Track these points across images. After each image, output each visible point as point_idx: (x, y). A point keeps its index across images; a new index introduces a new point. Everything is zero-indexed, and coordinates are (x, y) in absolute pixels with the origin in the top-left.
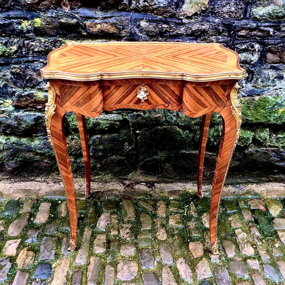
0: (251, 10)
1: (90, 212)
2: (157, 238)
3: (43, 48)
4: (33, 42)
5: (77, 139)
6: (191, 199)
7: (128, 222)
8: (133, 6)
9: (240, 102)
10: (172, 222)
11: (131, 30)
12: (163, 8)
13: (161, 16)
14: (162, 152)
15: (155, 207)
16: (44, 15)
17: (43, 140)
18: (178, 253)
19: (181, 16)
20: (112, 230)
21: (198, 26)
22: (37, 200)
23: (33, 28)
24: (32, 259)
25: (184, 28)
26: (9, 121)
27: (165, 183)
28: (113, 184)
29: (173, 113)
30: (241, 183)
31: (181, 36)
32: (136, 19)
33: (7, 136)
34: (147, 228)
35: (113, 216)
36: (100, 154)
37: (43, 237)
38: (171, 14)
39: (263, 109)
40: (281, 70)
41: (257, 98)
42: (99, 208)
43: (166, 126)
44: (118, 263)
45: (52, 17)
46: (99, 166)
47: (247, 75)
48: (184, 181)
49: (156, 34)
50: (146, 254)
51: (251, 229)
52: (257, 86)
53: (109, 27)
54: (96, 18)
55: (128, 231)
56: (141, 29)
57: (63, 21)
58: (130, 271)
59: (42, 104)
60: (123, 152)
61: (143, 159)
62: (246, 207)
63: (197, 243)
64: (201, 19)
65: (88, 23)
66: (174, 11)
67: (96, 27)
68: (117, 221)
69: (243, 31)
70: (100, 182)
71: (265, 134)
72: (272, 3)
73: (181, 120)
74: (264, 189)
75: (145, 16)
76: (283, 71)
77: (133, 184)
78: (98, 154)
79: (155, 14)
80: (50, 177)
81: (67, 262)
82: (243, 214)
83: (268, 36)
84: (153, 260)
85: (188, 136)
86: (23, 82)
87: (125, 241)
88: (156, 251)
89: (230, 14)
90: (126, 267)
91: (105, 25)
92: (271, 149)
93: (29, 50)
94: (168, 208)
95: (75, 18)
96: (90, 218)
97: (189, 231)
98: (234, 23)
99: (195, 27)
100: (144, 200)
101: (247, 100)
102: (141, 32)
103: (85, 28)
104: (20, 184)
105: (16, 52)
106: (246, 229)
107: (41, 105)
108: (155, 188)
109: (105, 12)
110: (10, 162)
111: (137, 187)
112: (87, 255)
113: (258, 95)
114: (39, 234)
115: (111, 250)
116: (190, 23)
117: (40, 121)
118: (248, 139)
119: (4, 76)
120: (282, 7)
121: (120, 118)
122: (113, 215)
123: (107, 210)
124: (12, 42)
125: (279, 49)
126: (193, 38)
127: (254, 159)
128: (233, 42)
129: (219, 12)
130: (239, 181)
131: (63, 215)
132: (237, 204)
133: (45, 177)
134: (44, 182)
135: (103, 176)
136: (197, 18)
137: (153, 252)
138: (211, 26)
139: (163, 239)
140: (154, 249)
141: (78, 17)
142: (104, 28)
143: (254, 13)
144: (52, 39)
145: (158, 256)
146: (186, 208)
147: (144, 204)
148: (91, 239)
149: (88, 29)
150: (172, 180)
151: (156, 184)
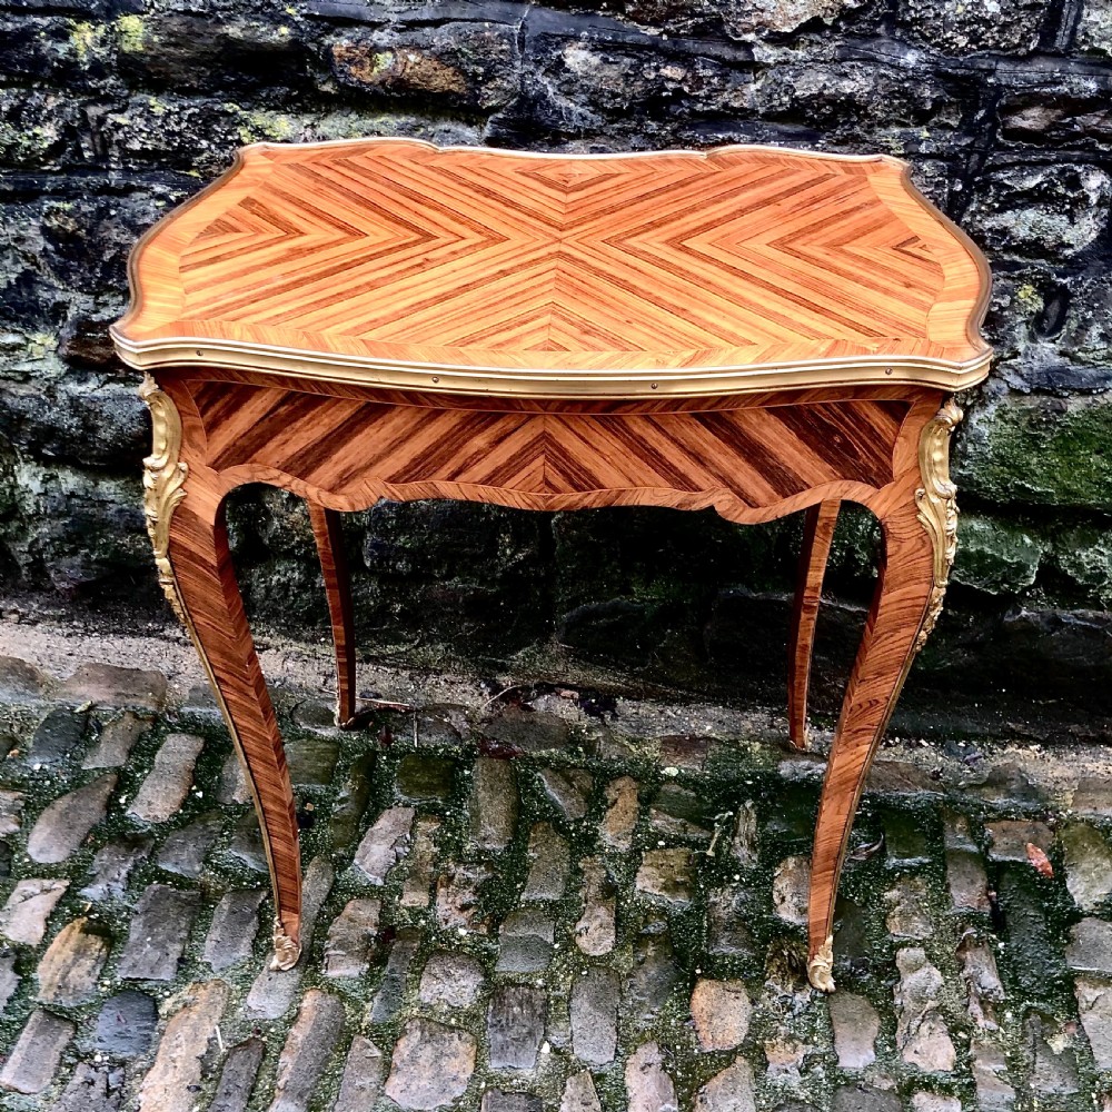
0: (1078, 18)
1: (342, 795)
2: (576, 945)
3: (160, 140)
4: (121, 111)
6: (750, 783)
7: (479, 857)
9: (1000, 416)
10: (647, 883)
11: (523, 84)
13: (657, 26)
14: (647, 584)
15: (596, 804)
16: (156, 6)
18: (643, 1020)
19: (746, 31)
20: (408, 884)
21: (822, 78)
22: (156, 719)
23: (114, 57)
24: (94, 968)
25: (759, 85)
26: (51, 415)
27: (657, 702)
28: (452, 683)
30: (975, 736)
31: (742, 118)
32: (545, 36)
33: (47, 466)
34: (545, 896)
35: (422, 825)
36: (400, 565)
37: (150, 883)
38: (701, 20)
39: (1098, 452)
41: (1075, 405)
42: (380, 784)
44: (404, 1032)
45: (188, 12)
46: (398, 607)
47: (1039, 305)
48: (735, 703)
49: (632, 104)
50: (516, 1010)
51: (968, 954)
52: (1080, 354)
53: (429, 66)
54: (374, 26)
55: (468, 896)
56: (569, 82)
57: (233, 31)
58: (437, 1075)
60: (493, 568)
61: (573, 603)
62: (974, 848)
63: (727, 985)
64: (838, 47)
65: (340, 43)
66: (715, 10)
67: (374, 64)
68: (436, 850)
69: (1035, 112)
70: (405, 668)
71: (1102, 554)
74: (1070, 773)
75: (586, 22)
77: (529, 689)
78: (394, 565)
79: (633, 17)
81: (219, 998)
82: (950, 879)
84: (540, 1037)
86: (91, 270)
87: (447, 939)
88: (558, 1000)
89: (975, 31)
90: (427, 1052)
91: (412, 57)
93: (106, 144)
95: (286, 20)
96: (337, 822)
97: (709, 928)
98: (991, 72)
99: (810, 84)
100: (561, 768)
101: (1029, 411)
102: (568, 94)
104: (105, 644)
105: (55, 150)
108: (615, 717)
110: (66, 561)
112: (296, 980)
113: (1085, 393)
114: (136, 867)
115: (386, 972)
116: (786, 62)
118: (1021, 569)
119: (20, 239)
122: (426, 819)
123: (405, 794)
124: (39, 108)
126: (800, 128)
127: (1037, 651)
128: (983, 157)
129: (921, 21)
130: (969, 725)
131: (238, 797)
132: (937, 833)
135: (416, 647)
136: (818, 43)
137: (547, 1003)
138: (884, 81)
139: (599, 952)
140: (554, 989)
141: (298, 18)
142: (408, 71)
143: (1093, 32)
144: (194, 106)
145: (562, 1025)
146: (718, 821)
147: (554, 783)
148: (321, 913)
149: (342, 72)
150: (685, 693)
151: (620, 702)
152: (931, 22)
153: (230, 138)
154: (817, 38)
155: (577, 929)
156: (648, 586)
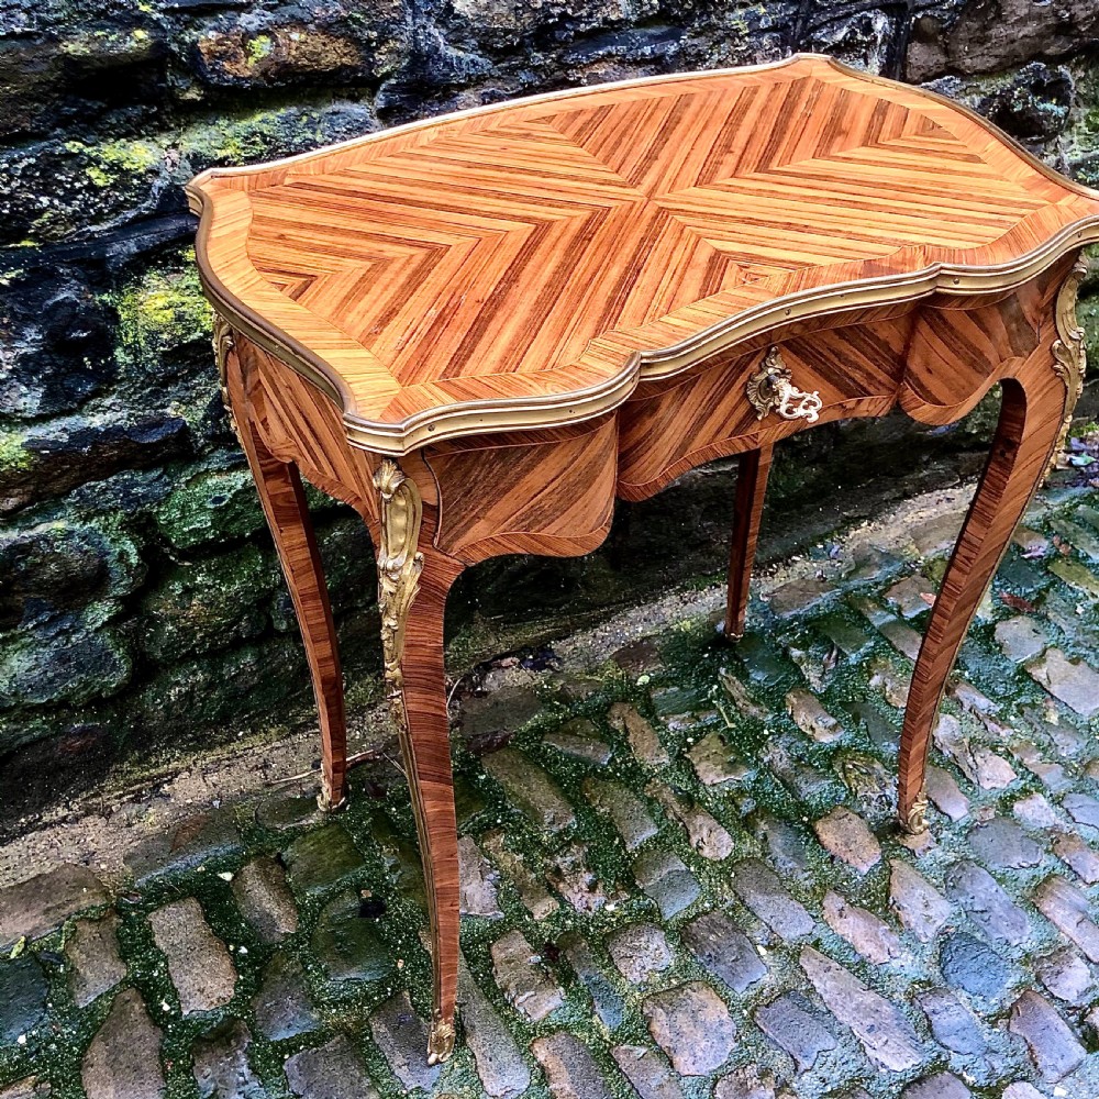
1: (387, 865)
2: (705, 858)
5: (209, 587)
7: (562, 840)
10: (712, 776)
11: (415, 40)
15: (613, 739)
17: (46, 645)
18: (802, 880)
22: (117, 910)
27: (585, 629)
30: (825, 535)
31: (618, 30)
34: (645, 836)
35: (490, 844)
37: (282, 1061)
44: (647, 1018)
45: (12, 35)
48: (646, 598)
49: (522, 38)
50: (712, 937)
51: (957, 692)
53: (317, 42)
54: (240, 8)
55: (586, 877)
56: (459, 29)
57: (75, 47)
58: (707, 1030)
59: (20, 485)
62: (892, 617)
63: (834, 815)
65: (206, 37)
67: (249, 54)
68: (521, 857)
74: (900, 531)
77: (470, 676)
80: (109, 784)
82: (900, 647)
84: (750, 946)
87: (603, 922)
88: (733, 908)
90: (682, 1019)
91: (295, 36)
94: (658, 723)
97: (783, 781)
100: (556, 728)
102: (457, 42)
103: (193, 67)
107: (16, 491)
108: (560, 660)
111: (492, 682)
112: (511, 1045)
114: (251, 1057)
115: (583, 982)
117: (23, 567)
122: (487, 838)
125: (943, 22)
126: (665, 29)
128: (806, 21)
130: (819, 529)
131: (286, 926)
132: (862, 620)
133: (84, 795)
134: (88, 812)
137: (728, 917)
139: (727, 852)
140: (722, 903)
141: (156, 16)
142: (293, 53)
145: (755, 925)
146: (712, 698)
147: (564, 742)
148: (475, 975)
149: (213, 70)
150: (606, 609)
151: (555, 645)
153: (77, 185)
155: (695, 846)
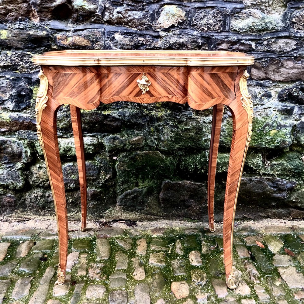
0: (230, 23)
1: (56, 252)
2: (134, 279)
3: (9, 62)
6: (177, 236)
7: (100, 261)
8: (106, 18)
9: (227, 124)
10: (153, 261)
11: (105, 43)
12: (138, 19)
13: (137, 28)
15: (134, 245)
16: (11, 27)
17: (6, 170)
18: (157, 294)
19: (157, 29)
20: (79, 270)
21: (176, 39)
25: (161, 42)
27: (148, 221)
29: (154, 135)
32: (110, 31)
34: (122, 268)
35: (82, 256)
36: (72, 185)
38: (147, 26)
40: (267, 87)
43: (147, 151)
45: (19, 28)
46: (71, 200)
48: (170, 218)
49: (132, 47)
50: (118, 296)
51: (247, 266)
53: (81, 39)
54: (67, 31)
55: (98, 271)
56: (116, 43)
57: (31, 32)
59: (7, 126)
60: (99, 183)
61: (122, 192)
62: (242, 244)
63: (181, 282)
64: (179, 31)
65: (59, 36)
66: (150, 23)
67: (67, 40)
68: (87, 261)
69: (224, 45)
70: (72, 221)
71: (258, 160)
72: (251, 15)
73: (163, 143)
74: (262, 226)
75: (120, 28)
76: (271, 88)
77: (111, 222)
78: (70, 185)
79: (130, 26)
80: (14, 215)
82: (237, 251)
83: (250, 51)
84: (126, 302)
85: (171, 163)
87: (93, 282)
88: (130, 292)
89: (208, 27)
91: (77, 38)
92: (266, 177)
94: (150, 246)
95: (45, 30)
96: (55, 258)
97: (173, 269)
98: (213, 36)
99: (173, 40)
100: (122, 239)
102: (116, 46)
106: (242, 266)
107: (6, 127)
108: (136, 226)
109: (77, 24)
111: (114, 225)
112: (44, 298)
115: (74, 292)
116: (167, 36)
117: (4, 146)
120: (262, 20)
121: (95, 141)
122: (83, 254)
123: (76, 249)
125: (263, 65)
127: (247, 189)
129: (196, 25)
131: (22, 255)
133: (7, 215)
134: (7, 221)
135: (76, 213)
136: (174, 31)
137: (127, 293)
138: (190, 39)
139: (141, 279)
140: (129, 290)
141: (48, 29)
142: (76, 41)
143: (233, 26)
144: (19, 52)
145: (133, 298)
146: (170, 246)
147: (121, 242)
148: (51, 280)
149: (59, 42)
150: (156, 217)
151: (138, 222)
152: (199, 25)
153: (28, 61)
154: (174, 29)
155: (133, 275)
156: (143, 183)
